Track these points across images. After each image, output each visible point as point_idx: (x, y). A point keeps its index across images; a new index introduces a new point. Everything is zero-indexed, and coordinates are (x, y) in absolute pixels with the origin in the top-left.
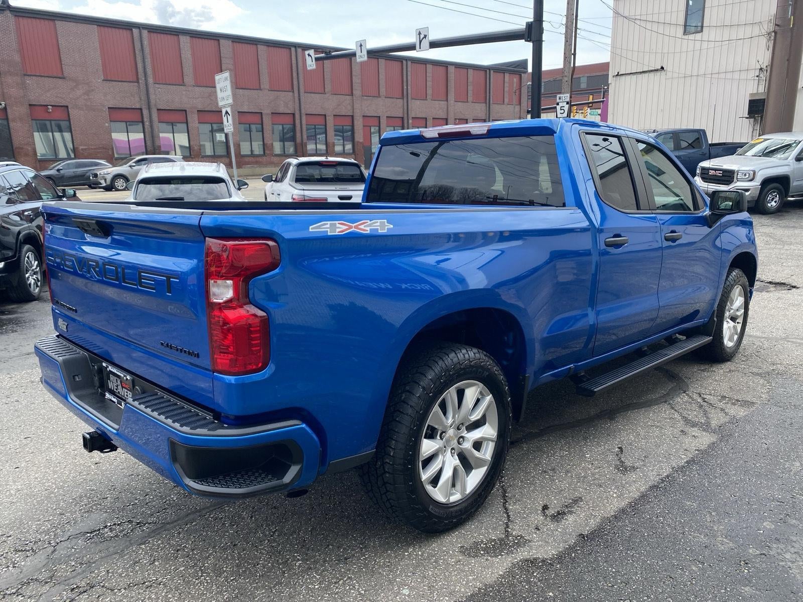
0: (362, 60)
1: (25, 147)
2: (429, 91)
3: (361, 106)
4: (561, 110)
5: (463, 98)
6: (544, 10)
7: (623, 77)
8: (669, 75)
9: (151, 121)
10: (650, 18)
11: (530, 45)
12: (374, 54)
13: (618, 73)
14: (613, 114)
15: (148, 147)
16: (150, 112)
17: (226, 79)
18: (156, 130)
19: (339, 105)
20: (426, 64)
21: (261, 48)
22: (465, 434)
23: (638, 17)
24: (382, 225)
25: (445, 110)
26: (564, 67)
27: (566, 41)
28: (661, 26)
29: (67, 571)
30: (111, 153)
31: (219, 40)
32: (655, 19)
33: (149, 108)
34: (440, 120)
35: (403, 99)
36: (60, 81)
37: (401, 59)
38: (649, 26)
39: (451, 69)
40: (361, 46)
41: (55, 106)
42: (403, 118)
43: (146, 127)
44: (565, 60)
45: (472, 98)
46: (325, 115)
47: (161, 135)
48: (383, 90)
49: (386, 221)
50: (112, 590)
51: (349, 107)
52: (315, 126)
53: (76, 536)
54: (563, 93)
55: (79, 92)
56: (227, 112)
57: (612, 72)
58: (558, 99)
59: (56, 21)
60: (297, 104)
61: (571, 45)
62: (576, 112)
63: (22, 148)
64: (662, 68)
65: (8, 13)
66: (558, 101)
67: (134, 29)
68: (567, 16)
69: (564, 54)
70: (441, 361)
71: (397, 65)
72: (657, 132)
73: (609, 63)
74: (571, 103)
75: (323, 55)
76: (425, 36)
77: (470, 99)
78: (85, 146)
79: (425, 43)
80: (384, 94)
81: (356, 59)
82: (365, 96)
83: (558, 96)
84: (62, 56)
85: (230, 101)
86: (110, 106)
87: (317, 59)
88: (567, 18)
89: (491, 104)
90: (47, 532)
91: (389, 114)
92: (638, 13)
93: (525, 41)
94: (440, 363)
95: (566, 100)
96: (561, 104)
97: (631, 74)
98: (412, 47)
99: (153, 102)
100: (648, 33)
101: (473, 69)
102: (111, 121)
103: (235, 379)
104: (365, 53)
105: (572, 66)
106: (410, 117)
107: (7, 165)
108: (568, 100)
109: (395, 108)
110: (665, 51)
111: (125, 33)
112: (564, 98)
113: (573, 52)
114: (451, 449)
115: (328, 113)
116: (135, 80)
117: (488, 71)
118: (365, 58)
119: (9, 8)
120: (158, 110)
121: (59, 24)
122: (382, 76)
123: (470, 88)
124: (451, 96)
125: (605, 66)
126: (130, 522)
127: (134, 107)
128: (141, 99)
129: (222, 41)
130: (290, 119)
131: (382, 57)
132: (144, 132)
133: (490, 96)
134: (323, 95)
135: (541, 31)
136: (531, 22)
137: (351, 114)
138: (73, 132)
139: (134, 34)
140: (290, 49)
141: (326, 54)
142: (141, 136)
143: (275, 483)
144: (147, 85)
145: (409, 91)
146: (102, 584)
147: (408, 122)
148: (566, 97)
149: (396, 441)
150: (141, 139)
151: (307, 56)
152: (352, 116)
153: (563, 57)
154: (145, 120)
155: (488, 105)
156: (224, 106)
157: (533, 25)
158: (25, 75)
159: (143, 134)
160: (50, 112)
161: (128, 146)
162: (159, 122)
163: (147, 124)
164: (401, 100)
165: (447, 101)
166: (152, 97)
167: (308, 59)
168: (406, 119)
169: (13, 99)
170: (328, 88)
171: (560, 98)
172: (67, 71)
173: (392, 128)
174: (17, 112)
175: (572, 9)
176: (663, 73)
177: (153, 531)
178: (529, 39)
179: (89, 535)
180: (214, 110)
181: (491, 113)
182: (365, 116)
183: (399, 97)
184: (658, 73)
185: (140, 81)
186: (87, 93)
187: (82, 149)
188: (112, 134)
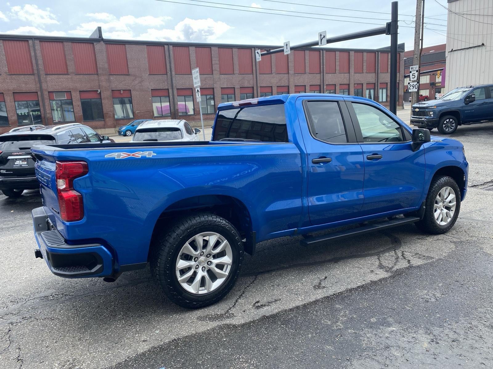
0: (287, 53)
1: (109, 113)
2: (338, 68)
3: (294, 80)
4: (413, 76)
5: (359, 71)
6: (398, 13)
7: (456, 52)
8: (488, 48)
9: (173, 95)
10: (473, 13)
11: (390, 36)
12: (301, 48)
13: (452, 49)
14: (449, 76)
15: (171, 110)
16: (172, 90)
17: (197, 72)
18: (176, 100)
19: (280, 80)
20: (335, 52)
21: (235, 50)
22: (211, 259)
23: (466, 13)
24: (150, 154)
25: (348, 78)
26: (415, 49)
27: (416, 32)
28: (482, 17)
29: (26, 311)
30: (152, 114)
31: (211, 48)
32: (477, 13)
33: (172, 89)
34: (345, 85)
35: (320, 73)
36: (127, 77)
37: (319, 50)
38: (473, 18)
39: (352, 53)
40: (287, 45)
41: (124, 90)
42: (320, 85)
43: (170, 99)
44: (415, 44)
45: (366, 70)
46: (272, 87)
47: (179, 103)
48: (307, 70)
49: (152, 152)
50: (37, 320)
51: (287, 81)
52: (266, 93)
53: (37, 298)
54: (414, 65)
55: (136, 82)
56: (198, 91)
57: (448, 50)
58: (411, 69)
59: (126, 45)
60: (255, 81)
61: (419, 34)
62: (440, 75)
63: (107, 114)
64: (483, 44)
65: (102, 42)
66: (411, 70)
67: (165, 46)
68: (417, 16)
69: (415, 40)
70: (190, 221)
71: (317, 53)
72: (473, 87)
73: (446, 44)
74: (419, 71)
75: (266, 52)
76: (324, 37)
77: (365, 71)
78: (139, 110)
79: (324, 41)
80: (309, 72)
81: (284, 53)
82: (297, 74)
83: (411, 67)
84: (128, 63)
85: (199, 84)
86: (152, 88)
87: (262, 55)
88: (416, 18)
89: (379, 73)
90: (27, 296)
91: (311, 83)
92: (465, 10)
93: (386, 34)
94: (189, 222)
95: (416, 69)
96: (413, 72)
97: (461, 49)
98: (317, 44)
99: (174, 85)
100: (473, 23)
101: (367, 52)
102: (152, 97)
103: (70, 223)
104: (289, 49)
105: (420, 48)
106: (325, 84)
107: (74, 125)
108: (417, 69)
109: (316, 80)
110: (485, 33)
111: (160, 48)
112: (414, 68)
113: (421, 38)
114: (203, 267)
115: (273, 85)
116: (165, 73)
117: (377, 53)
118: (289, 52)
119: (103, 39)
120: (177, 89)
121: (127, 46)
122: (307, 61)
123: (365, 64)
124: (352, 70)
125: (444, 46)
126: (62, 294)
127: (164, 88)
128: (168, 84)
129: (213, 48)
130: (251, 90)
131: (307, 49)
132: (170, 102)
133: (378, 68)
134: (270, 75)
135: (396, 27)
136: (390, 23)
137: (288, 85)
138: (133, 104)
139: (165, 48)
140: (251, 49)
141: (268, 51)
142: (168, 104)
143: (89, 271)
144: (171, 75)
145: (325, 69)
146: (35, 317)
147: (323, 88)
148: (416, 67)
149: (160, 259)
150: (168, 106)
151: (256, 53)
152: (288, 86)
153: (414, 42)
154: (170, 95)
155: (377, 74)
156: (197, 87)
157: (391, 24)
158: (110, 75)
159: (169, 103)
160: (122, 94)
161: (161, 110)
162: (178, 96)
163: (171, 97)
164: (319, 75)
165: (349, 73)
166: (174, 82)
167: (257, 55)
168: (322, 86)
169: (104, 88)
170: (274, 70)
171: (412, 68)
172: (131, 71)
173: (314, 92)
174: (106, 94)
175: (420, 12)
176: (484, 47)
177: (70, 299)
178: (388, 33)
179: (43, 298)
180: (208, 87)
181: (379, 79)
182: (296, 86)
183: (318, 73)
184: (480, 48)
185: (168, 74)
186: (140, 82)
187: (137, 113)
188: (153, 104)
